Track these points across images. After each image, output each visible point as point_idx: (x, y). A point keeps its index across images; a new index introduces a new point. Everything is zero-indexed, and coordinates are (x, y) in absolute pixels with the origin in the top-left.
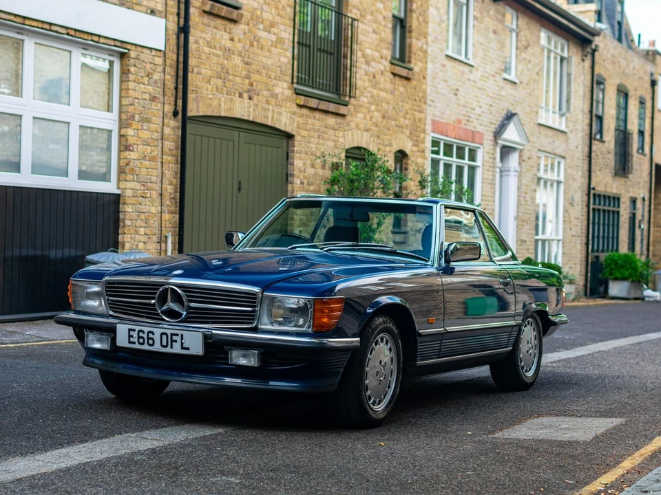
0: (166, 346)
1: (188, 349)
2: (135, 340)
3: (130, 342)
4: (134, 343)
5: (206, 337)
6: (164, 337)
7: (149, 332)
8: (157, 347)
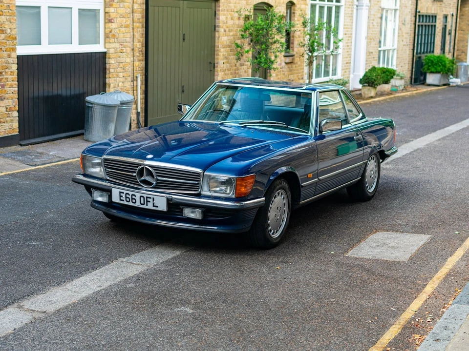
0: (144, 204)
1: (157, 207)
2: (124, 199)
3: (121, 200)
4: (123, 201)
5: (168, 200)
6: (142, 199)
7: (132, 195)
8: (138, 204)
